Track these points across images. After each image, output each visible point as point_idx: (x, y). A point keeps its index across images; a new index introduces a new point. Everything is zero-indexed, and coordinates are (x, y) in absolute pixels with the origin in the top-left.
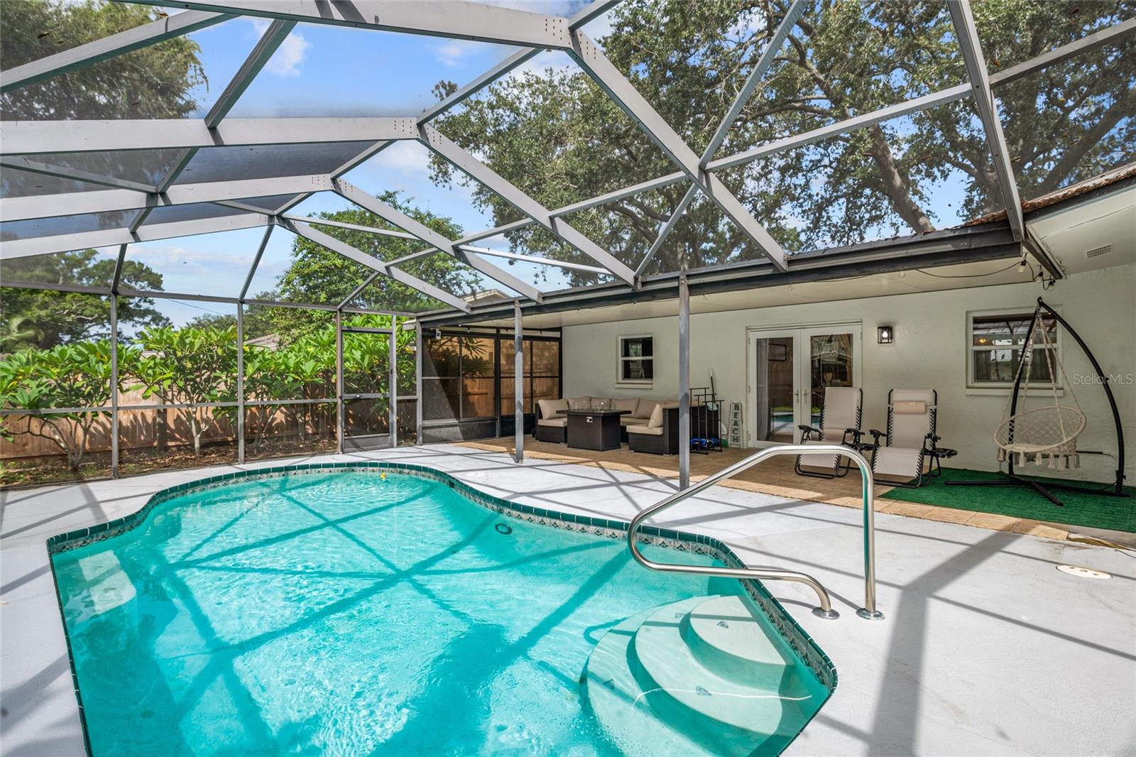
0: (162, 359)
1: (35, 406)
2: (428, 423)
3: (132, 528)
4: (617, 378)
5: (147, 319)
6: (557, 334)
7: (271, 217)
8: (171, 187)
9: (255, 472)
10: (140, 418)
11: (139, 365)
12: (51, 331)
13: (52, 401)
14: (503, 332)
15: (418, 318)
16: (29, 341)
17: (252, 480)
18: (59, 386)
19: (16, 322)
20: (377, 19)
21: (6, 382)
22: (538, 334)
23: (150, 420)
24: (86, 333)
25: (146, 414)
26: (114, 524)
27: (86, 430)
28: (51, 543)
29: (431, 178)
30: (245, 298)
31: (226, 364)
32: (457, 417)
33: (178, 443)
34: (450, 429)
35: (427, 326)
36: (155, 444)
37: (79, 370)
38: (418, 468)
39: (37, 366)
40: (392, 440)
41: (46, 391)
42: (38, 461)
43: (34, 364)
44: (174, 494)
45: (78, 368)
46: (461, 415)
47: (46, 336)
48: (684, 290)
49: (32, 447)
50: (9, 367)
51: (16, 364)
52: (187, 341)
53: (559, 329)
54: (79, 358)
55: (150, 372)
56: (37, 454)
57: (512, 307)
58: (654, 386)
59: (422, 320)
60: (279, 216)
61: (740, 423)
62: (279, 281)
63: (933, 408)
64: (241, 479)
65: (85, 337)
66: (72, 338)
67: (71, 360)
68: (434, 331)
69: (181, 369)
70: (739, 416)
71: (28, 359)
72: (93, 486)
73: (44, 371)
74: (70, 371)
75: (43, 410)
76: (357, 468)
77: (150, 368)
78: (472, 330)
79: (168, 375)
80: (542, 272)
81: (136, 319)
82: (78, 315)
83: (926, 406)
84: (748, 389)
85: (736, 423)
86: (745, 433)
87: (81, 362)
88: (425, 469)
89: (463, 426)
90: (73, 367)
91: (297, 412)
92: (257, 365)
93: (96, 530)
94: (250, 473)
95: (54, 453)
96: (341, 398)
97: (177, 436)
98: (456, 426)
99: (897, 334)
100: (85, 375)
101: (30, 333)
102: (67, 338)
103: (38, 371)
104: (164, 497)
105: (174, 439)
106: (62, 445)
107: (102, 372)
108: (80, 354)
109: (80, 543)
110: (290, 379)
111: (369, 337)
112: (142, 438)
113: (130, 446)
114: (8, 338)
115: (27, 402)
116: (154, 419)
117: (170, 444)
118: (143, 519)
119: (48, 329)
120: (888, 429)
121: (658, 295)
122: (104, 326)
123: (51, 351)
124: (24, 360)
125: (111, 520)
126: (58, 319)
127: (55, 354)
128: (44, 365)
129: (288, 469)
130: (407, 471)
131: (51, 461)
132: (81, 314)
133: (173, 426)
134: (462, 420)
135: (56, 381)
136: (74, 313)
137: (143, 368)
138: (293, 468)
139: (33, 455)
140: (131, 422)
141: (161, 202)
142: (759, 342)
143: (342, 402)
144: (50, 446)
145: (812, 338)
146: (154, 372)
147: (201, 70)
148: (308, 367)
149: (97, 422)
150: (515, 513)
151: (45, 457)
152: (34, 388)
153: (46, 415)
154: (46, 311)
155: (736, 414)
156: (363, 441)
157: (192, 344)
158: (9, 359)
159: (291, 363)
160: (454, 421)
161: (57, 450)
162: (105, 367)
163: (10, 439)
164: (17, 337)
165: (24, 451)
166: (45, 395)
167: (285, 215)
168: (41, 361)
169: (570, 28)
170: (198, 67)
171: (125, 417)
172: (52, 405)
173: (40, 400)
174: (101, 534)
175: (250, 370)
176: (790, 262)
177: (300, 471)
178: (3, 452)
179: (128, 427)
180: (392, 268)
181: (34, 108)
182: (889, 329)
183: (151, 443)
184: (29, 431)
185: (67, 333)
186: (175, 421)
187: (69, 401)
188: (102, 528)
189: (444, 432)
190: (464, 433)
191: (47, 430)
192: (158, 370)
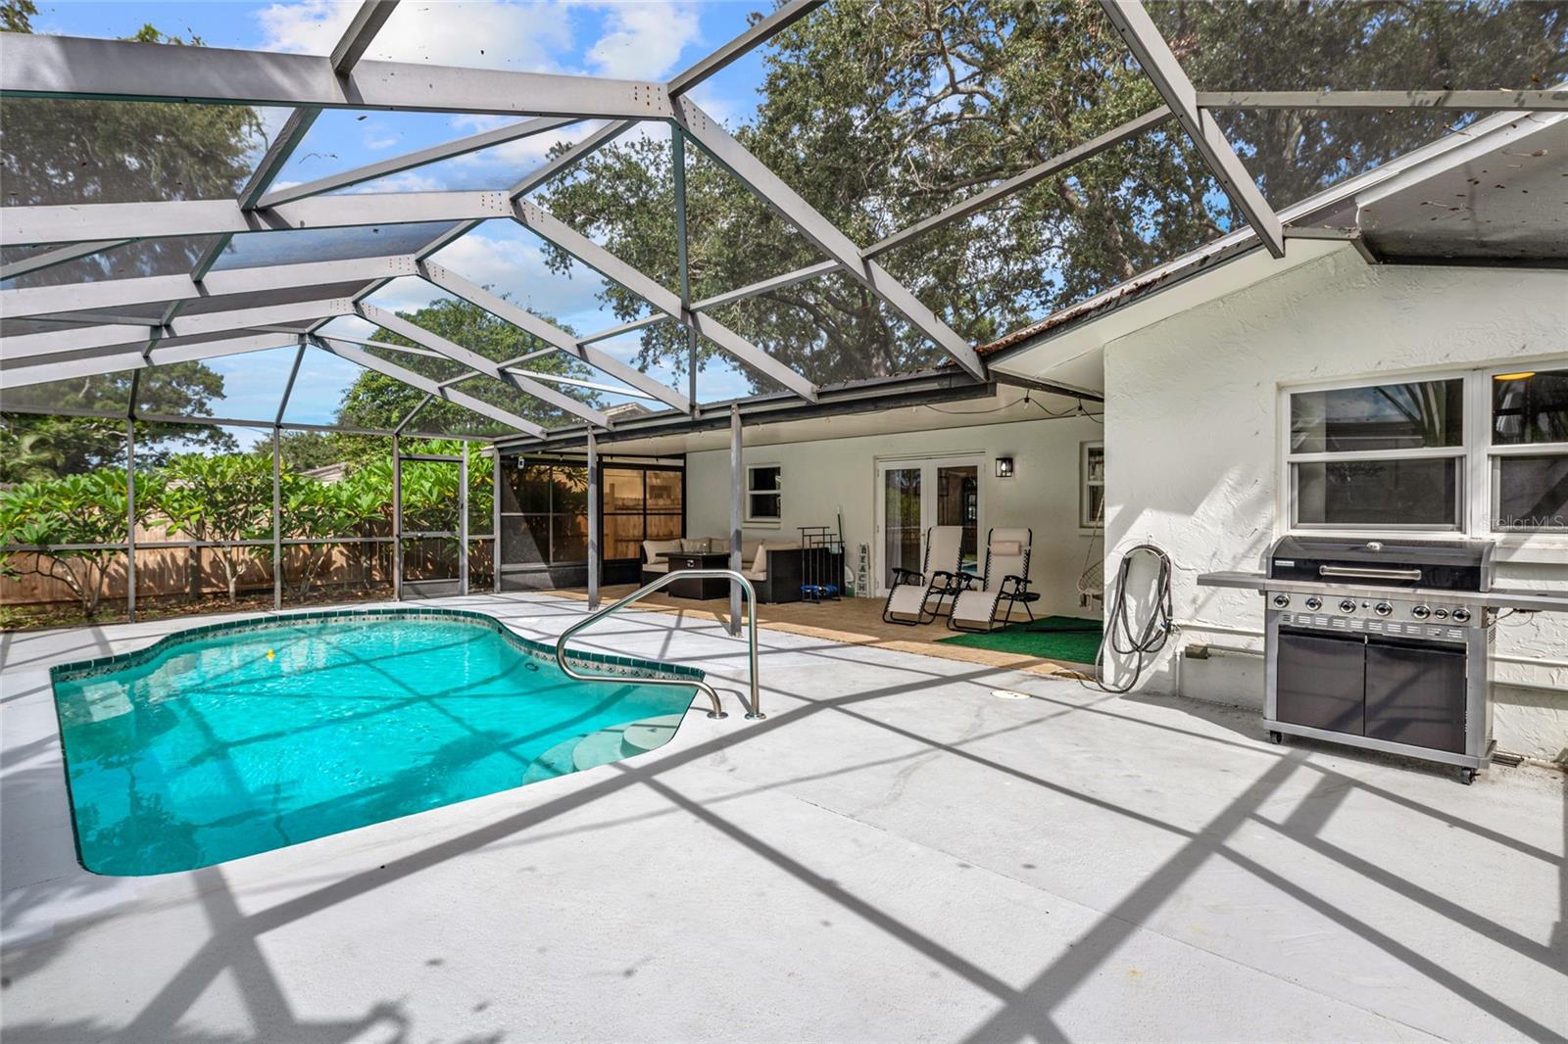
0: (191, 490)
1: (43, 544)
2: (507, 567)
3: (139, 664)
4: (744, 516)
5: (204, 435)
6: (679, 463)
7: (302, 336)
8: (176, 319)
9: (289, 618)
10: (169, 560)
11: (163, 497)
12: (74, 451)
13: (63, 536)
14: (606, 460)
15: (496, 443)
16: (43, 465)
17: (285, 625)
18: (72, 520)
19: (28, 440)
20: (302, 223)
21: (12, 515)
22: (653, 462)
23: (181, 562)
24: (121, 455)
25: (176, 554)
26: (119, 659)
27: (103, 571)
28: (54, 671)
29: (547, 263)
30: (282, 421)
31: (265, 495)
32: (546, 560)
33: (215, 589)
34: (537, 575)
35: (506, 453)
36: (187, 590)
37: (94, 504)
38: (473, 615)
39: (46, 498)
40: (462, 586)
41: (56, 525)
42: (49, 608)
43: (43, 495)
44: (193, 637)
45: (93, 501)
46: (551, 559)
47: (67, 458)
48: (736, 421)
49: (43, 590)
50: (15, 499)
51: (23, 495)
52: (218, 470)
53: (683, 456)
54: (94, 489)
55: (176, 505)
56: (48, 600)
57: (585, 433)
58: (782, 525)
59: (499, 446)
60: (311, 334)
61: (867, 568)
62: (344, 396)
63: (1028, 548)
64: (272, 624)
65: (119, 460)
66: (102, 460)
67: (86, 491)
68: (516, 459)
69: (213, 503)
70: (866, 560)
71: (36, 490)
72: (105, 630)
73: (55, 503)
74: (84, 504)
75: (53, 547)
76: (408, 616)
77: (176, 500)
78: (565, 457)
79: (196, 509)
80: (675, 384)
81: (188, 435)
82: (111, 429)
83: (1020, 547)
84: (876, 530)
85: (863, 569)
86: (872, 581)
87: (95, 494)
88: (480, 616)
89: (555, 572)
90: (87, 500)
91: (361, 554)
92: (302, 498)
93: (100, 663)
94: (282, 618)
95: (68, 599)
96: (398, 536)
97: (214, 581)
98: (545, 571)
99: (1017, 467)
100: (102, 509)
101: (46, 455)
102: (95, 460)
103: (48, 503)
104: (180, 640)
105: (210, 584)
106: (75, 587)
107: (120, 505)
108: (96, 484)
109: (84, 674)
110: (342, 514)
111: (444, 466)
112: (172, 582)
113: (157, 592)
114: (17, 461)
115: (35, 537)
116: (186, 561)
117: (205, 590)
118: (153, 658)
119: (69, 448)
120: (986, 572)
121: (717, 425)
122: (146, 444)
123: (64, 480)
124: (32, 491)
125: (117, 654)
126: (83, 435)
127: (67, 485)
128: (55, 496)
129: (327, 615)
130: (462, 618)
131: (63, 608)
132: (114, 429)
133: (208, 570)
134: (552, 564)
135: (68, 514)
136: (105, 428)
137: (167, 501)
138: (334, 614)
139: (44, 600)
140: (159, 564)
141: (165, 335)
142: (888, 473)
143: (400, 541)
144: (63, 591)
145: (940, 470)
146: (181, 506)
147: (258, 125)
148: (365, 501)
149: (118, 563)
150: (541, 654)
151: (56, 603)
152: (43, 522)
153: (57, 552)
154: (67, 424)
155: (863, 558)
156: (426, 587)
157: (223, 474)
158: (15, 490)
159: (344, 496)
160: (543, 566)
161: (70, 595)
162: (123, 499)
163: (17, 578)
164: (28, 460)
165: (33, 595)
166: (55, 530)
167: (317, 333)
168: (51, 492)
169: (511, 199)
170: (254, 122)
171: (152, 558)
172: (64, 541)
173: (50, 536)
174: (106, 668)
175: (293, 503)
176: (820, 395)
177: (342, 618)
178: (4, 597)
179: (154, 570)
180: (447, 389)
181: (47, 174)
182: (1008, 460)
183: (182, 588)
184: (37, 571)
185: (96, 454)
186: (211, 563)
187: (82, 538)
188: (107, 661)
189: (529, 579)
190: (554, 579)
191: (59, 570)
192: (185, 503)
